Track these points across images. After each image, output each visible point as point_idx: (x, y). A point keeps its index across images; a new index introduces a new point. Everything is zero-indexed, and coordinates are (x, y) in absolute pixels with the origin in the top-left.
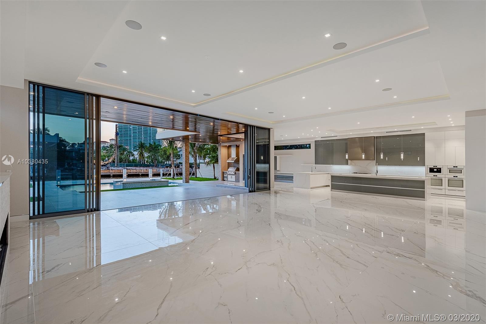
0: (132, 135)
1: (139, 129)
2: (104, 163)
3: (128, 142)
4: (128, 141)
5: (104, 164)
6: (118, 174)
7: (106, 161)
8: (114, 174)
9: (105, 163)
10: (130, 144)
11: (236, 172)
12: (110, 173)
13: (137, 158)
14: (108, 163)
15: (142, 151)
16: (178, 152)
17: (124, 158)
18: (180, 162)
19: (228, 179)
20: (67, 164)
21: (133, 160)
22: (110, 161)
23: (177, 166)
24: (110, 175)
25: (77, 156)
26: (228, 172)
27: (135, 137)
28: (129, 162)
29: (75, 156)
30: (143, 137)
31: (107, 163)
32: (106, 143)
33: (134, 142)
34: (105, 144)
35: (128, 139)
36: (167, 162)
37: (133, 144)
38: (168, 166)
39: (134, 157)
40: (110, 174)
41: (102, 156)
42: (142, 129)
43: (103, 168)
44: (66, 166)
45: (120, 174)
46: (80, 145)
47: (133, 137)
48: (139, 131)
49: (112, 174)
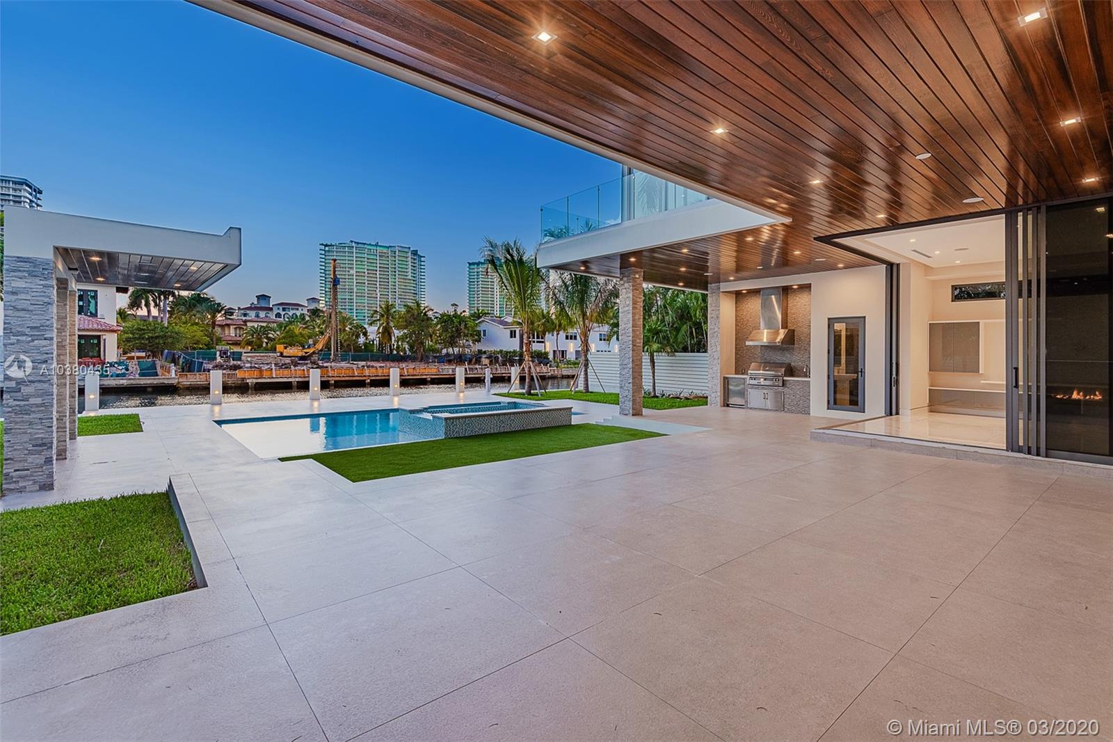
0: (355, 289)
1: (370, 275)
2: (305, 351)
3: (345, 306)
4: (345, 302)
5: (304, 354)
6: (347, 378)
7: (309, 347)
8: (338, 379)
9: (306, 353)
10: (351, 309)
11: (785, 378)
12: (329, 376)
13: (373, 341)
14: (314, 353)
15: (388, 324)
16: (477, 324)
17: (345, 341)
18: (480, 349)
19: (747, 402)
20: (220, 355)
21: (365, 344)
22: (319, 346)
23: (474, 360)
24: (328, 381)
25: (240, 336)
26: (751, 378)
27: (362, 293)
28: (357, 349)
29: (236, 336)
30: (379, 294)
31: (311, 351)
32: (300, 309)
33: (358, 304)
34: (298, 309)
35: (345, 299)
36: (450, 350)
37: (356, 310)
38: (452, 358)
39: (367, 339)
40: (329, 379)
41: (297, 336)
42: (376, 274)
43: (307, 364)
44: (219, 359)
45: (351, 378)
46: (242, 312)
47: (356, 293)
48: (370, 279)
49: (334, 378)
